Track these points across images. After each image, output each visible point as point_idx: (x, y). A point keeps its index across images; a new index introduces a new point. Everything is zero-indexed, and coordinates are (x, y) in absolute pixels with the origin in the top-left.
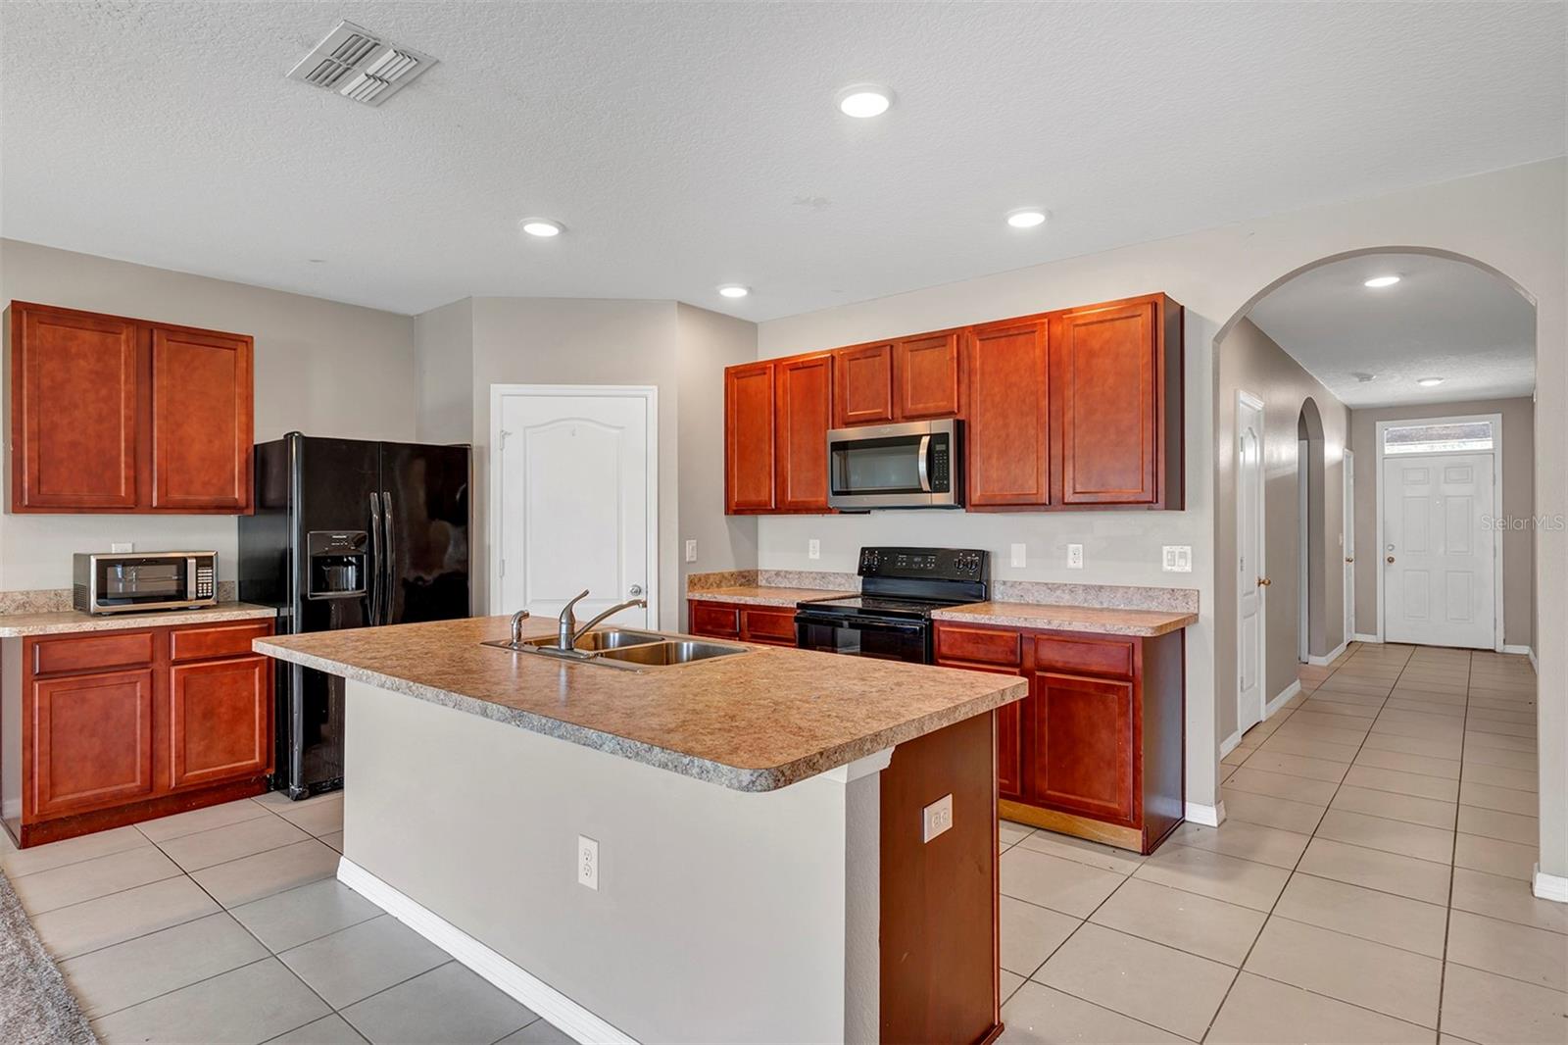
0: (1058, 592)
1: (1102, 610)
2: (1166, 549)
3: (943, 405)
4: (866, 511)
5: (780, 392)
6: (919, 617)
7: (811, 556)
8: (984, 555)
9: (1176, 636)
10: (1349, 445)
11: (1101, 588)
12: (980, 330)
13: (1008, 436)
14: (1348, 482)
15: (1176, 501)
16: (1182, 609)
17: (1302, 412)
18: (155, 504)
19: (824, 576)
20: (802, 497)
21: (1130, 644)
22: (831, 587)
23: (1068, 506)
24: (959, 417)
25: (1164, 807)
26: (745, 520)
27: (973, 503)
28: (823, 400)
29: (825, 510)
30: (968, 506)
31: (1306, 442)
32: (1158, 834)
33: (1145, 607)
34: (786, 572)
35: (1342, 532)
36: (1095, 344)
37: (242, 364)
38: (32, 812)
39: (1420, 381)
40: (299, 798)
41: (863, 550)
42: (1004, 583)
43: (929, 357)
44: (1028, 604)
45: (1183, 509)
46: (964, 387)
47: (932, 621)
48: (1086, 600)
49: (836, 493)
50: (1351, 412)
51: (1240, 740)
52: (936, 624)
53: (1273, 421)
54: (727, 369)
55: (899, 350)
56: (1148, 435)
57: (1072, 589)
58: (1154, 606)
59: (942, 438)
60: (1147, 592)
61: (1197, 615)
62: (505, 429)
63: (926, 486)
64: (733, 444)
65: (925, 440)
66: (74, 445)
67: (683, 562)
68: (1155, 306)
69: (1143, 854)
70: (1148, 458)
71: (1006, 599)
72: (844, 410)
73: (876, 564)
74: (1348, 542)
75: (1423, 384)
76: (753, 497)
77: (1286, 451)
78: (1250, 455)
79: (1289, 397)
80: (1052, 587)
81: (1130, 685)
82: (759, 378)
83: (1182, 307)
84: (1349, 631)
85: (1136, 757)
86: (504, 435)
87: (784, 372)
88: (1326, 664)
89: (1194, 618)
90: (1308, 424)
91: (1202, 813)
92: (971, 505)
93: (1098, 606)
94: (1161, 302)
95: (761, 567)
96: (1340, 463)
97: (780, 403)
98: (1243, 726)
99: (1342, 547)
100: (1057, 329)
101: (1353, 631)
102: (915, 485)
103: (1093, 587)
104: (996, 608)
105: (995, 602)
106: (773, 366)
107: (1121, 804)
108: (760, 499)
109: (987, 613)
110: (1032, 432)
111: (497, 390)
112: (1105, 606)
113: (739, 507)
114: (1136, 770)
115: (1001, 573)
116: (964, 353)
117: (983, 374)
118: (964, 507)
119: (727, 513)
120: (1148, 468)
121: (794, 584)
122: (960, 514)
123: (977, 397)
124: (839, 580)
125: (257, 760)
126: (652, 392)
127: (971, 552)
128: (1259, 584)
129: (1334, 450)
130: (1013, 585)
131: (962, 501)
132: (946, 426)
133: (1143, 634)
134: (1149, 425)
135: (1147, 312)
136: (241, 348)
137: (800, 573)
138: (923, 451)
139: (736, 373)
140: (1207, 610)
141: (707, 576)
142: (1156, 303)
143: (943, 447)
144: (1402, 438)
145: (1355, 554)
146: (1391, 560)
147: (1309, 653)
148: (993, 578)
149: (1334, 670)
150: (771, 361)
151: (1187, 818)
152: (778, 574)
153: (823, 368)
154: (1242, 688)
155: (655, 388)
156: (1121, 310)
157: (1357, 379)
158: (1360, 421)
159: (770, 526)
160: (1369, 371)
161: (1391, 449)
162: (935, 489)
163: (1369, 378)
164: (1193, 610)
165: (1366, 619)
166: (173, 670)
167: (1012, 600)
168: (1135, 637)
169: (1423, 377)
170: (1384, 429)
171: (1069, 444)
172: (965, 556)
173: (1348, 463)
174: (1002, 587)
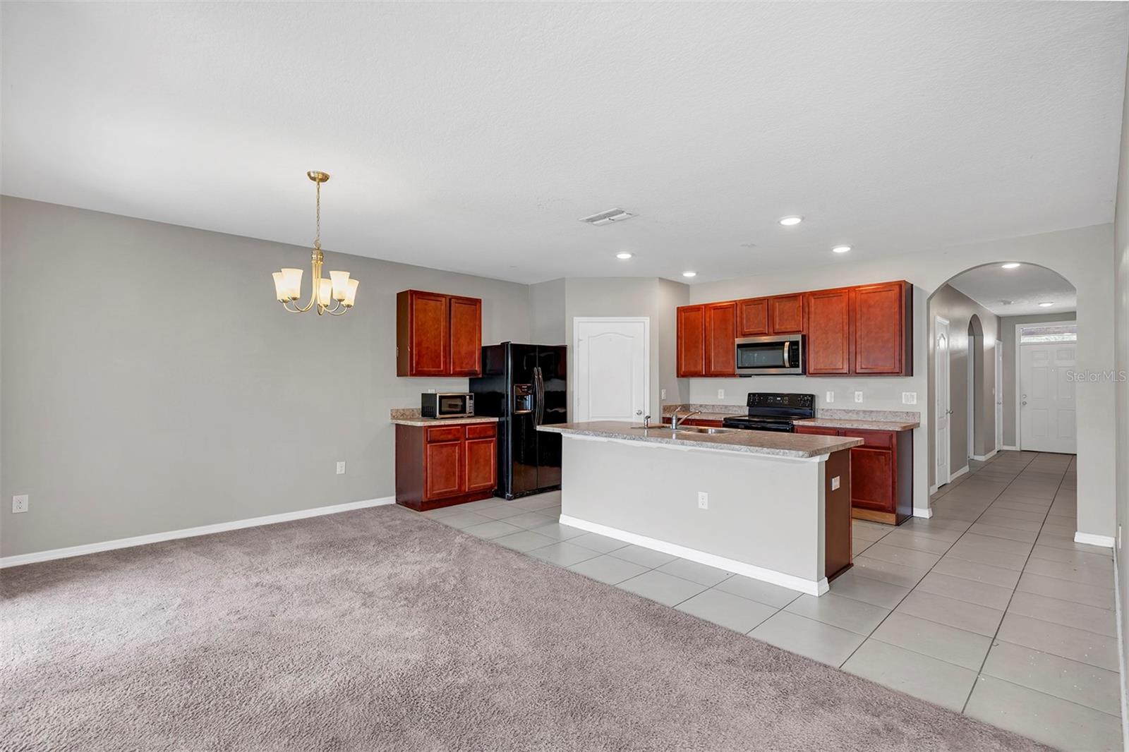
0: (850, 414)
1: (872, 422)
2: (904, 394)
3: (795, 328)
4: (749, 376)
5: (708, 319)
6: (788, 423)
7: (719, 397)
8: (812, 396)
9: (909, 431)
10: (999, 338)
11: (872, 412)
12: (813, 294)
13: (828, 342)
14: (998, 359)
15: (910, 373)
16: (911, 421)
17: (970, 322)
18: (452, 372)
19: (726, 407)
20: (719, 369)
21: (890, 434)
22: (730, 412)
23: (857, 374)
24: (803, 333)
25: (903, 510)
26: (684, 380)
27: (810, 372)
28: (731, 323)
29: (733, 375)
30: (807, 373)
31: (973, 337)
32: (903, 520)
33: (893, 420)
34: (706, 405)
35: (994, 387)
36: (872, 302)
37: (478, 312)
38: (427, 496)
39: (1040, 304)
40: (510, 499)
41: (749, 394)
42: (823, 410)
43: (788, 305)
44: (835, 419)
45: (912, 376)
46: (805, 320)
47: (794, 425)
48: (864, 417)
49: (738, 368)
50: (1000, 319)
51: (937, 490)
52: (796, 427)
53: (955, 325)
54: (678, 308)
55: (771, 302)
56: (897, 343)
57: (858, 412)
58: (898, 420)
59: (796, 343)
60: (895, 414)
61: (919, 424)
62: (580, 338)
63: (787, 364)
64: (681, 344)
65: (787, 344)
66: (428, 348)
67: (661, 401)
68: (901, 286)
69: (896, 525)
70: (897, 353)
71: (824, 417)
72: (742, 329)
73: (755, 400)
74: (998, 391)
75: (1041, 305)
76: (693, 369)
77: (962, 341)
78: (943, 344)
79: (964, 313)
80: (847, 412)
81: (891, 452)
82: (697, 312)
83: (912, 285)
84: (999, 443)
85: (894, 482)
86: (579, 340)
87: (710, 310)
88: (984, 460)
89: (918, 425)
90: (974, 328)
91: (921, 512)
92: (809, 374)
93: (870, 420)
94: (903, 284)
95: (691, 403)
96: (993, 349)
97: (707, 324)
98: (938, 484)
99: (994, 395)
100: (852, 295)
101: (1002, 443)
102: (781, 364)
103: (868, 411)
104: (819, 421)
105: (818, 418)
106: (703, 307)
107: (886, 503)
108: (696, 370)
109: (814, 421)
110: (840, 340)
111: (576, 319)
112: (874, 419)
113: (683, 374)
114: (893, 488)
115: (819, 405)
116: (806, 304)
117: (815, 313)
118: (805, 374)
119: (678, 376)
120: (897, 357)
121: (710, 411)
122: (803, 378)
123: (812, 324)
124: (735, 409)
125: (492, 482)
126: (647, 320)
127: (806, 395)
128: (947, 413)
129: (989, 340)
130: (827, 410)
131: (804, 372)
132: (798, 338)
133: (897, 430)
134: (898, 338)
135: (897, 289)
136: (478, 303)
137: (713, 406)
138: (786, 349)
139: (683, 310)
140: (924, 421)
141: (670, 406)
142: (900, 284)
143: (796, 347)
144: (1031, 334)
145: (1003, 400)
146: (1025, 403)
147: (974, 454)
148: (816, 408)
149: (988, 462)
150: (703, 305)
151: (914, 515)
152: (701, 406)
153: (731, 309)
154: (938, 463)
155: (649, 318)
156: (883, 288)
157: (1002, 303)
158: (1005, 325)
159: (695, 383)
160: (1009, 300)
161: (1025, 339)
162: (791, 366)
163: (1009, 303)
164: (917, 421)
165: (1010, 437)
166: (467, 442)
167: (827, 418)
168: (893, 431)
169: (1040, 302)
170: (1019, 328)
171: (858, 347)
172: (803, 397)
173: (998, 348)
174: (822, 412)
